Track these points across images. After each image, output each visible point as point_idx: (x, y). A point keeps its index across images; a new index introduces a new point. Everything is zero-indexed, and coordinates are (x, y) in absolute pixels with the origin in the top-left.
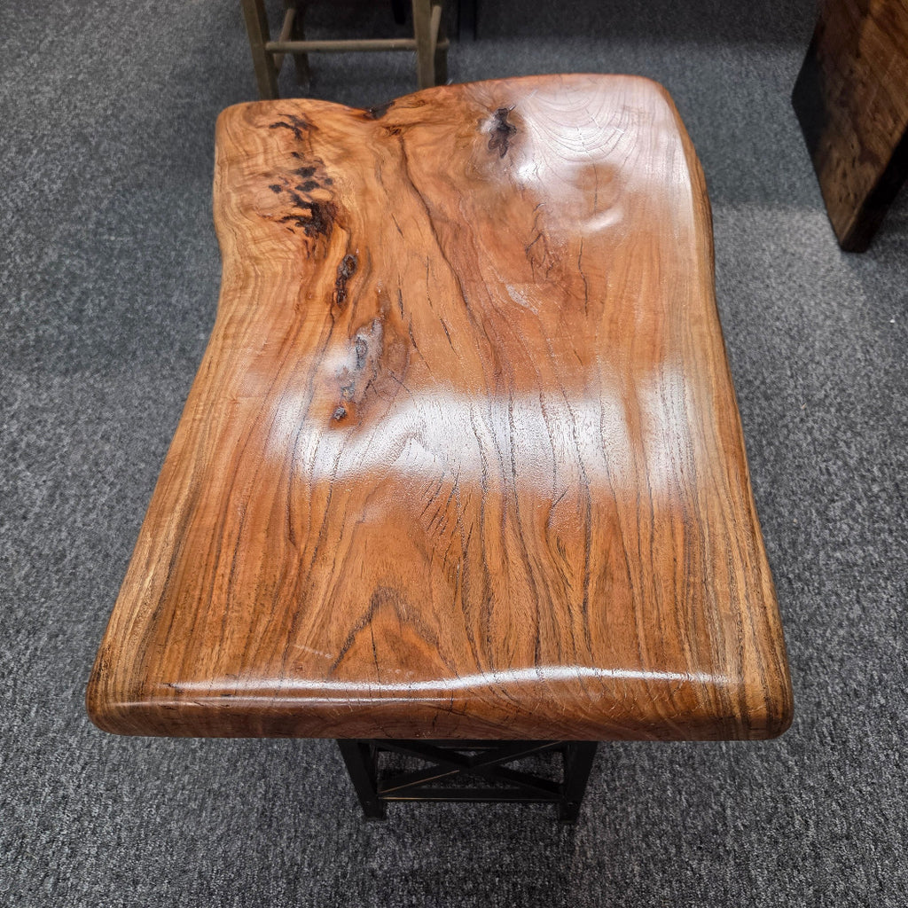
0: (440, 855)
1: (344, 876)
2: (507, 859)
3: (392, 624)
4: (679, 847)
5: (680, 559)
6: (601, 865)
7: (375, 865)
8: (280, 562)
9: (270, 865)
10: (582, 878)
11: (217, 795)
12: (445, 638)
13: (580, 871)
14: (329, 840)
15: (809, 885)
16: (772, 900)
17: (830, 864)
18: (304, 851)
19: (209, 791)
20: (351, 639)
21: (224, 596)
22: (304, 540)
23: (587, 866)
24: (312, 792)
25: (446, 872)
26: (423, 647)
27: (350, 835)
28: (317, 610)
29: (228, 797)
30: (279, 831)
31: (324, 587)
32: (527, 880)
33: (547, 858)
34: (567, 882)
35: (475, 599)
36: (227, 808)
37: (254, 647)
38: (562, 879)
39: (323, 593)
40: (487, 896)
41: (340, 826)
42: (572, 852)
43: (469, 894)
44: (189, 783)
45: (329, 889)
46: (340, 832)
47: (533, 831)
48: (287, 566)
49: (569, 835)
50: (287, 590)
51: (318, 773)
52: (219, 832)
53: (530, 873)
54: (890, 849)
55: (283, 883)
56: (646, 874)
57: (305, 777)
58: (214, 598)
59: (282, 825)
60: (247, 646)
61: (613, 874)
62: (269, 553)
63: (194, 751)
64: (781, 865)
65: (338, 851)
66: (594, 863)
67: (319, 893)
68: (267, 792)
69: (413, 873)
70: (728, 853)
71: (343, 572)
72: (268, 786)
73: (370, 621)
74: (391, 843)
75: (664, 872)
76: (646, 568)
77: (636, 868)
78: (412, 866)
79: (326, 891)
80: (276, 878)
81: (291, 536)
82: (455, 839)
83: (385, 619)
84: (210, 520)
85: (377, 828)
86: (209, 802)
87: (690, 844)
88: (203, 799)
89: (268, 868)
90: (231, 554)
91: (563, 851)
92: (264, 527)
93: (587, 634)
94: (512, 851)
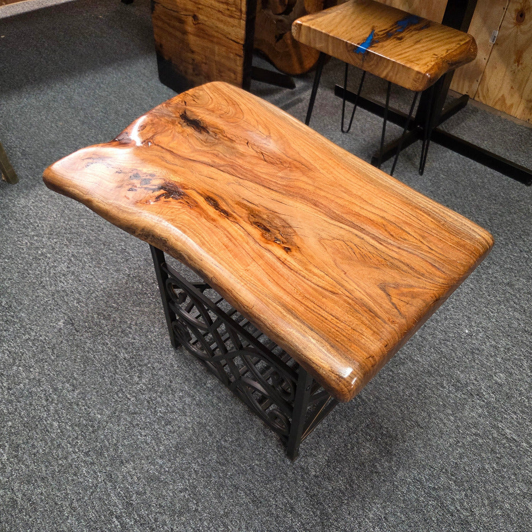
0: (330, 447)
1: (307, 488)
2: (351, 425)
3: (395, 291)
4: (391, 371)
5: (433, 220)
6: (378, 398)
7: (314, 473)
8: (342, 302)
9: (277, 515)
10: (377, 408)
11: (226, 515)
12: (413, 283)
13: (374, 406)
14: (288, 483)
15: (430, 348)
16: (427, 361)
17: (429, 338)
18: (284, 496)
19: (221, 517)
20: (393, 304)
21: (342, 324)
22: (339, 291)
23: (375, 402)
24: (263, 474)
25: (338, 449)
26: (412, 290)
27: (293, 473)
28: (373, 305)
29: (232, 511)
30: (266, 500)
31: (364, 297)
32: (364, 425)
33: (361, 412)
34: (374, 413)
35: (405, 268)
36: (236, 515)
37: (373, 327)
38: (372, 413)
39: (367, 299)
40: (358, 443)
41: (286, 474)
42: (366, 403)
43: (353, 448)
44: (209, 524)
45: (307, 498)
46: (289, 476)
47: (349, 408)
48: (345, 301)
49: (360, 398)
50: (357, 307)
51: (257, 465)
52: (243, 527)
53: (361, 422)
54: (437, 320)
55: (289, 515)
56: (392, 388)
57: (253, 472)
58: (341, 327)
59: (265, 497)
60: (371, 329)
61: (384, 397)
62: (336, 303)
63: (196, 510)
64: (419, 350)
65: (296, 483)
66: (375, 399)
67: (305, 504)
68: (245, 493)
69: (328, 461)
70: (404, 359)
71: (362, 289)
72: (243, 490)
73: (389, 295)
74: (310, 460)
75: (395, 382)
76: (429, 228)
77: (388, 388)
78: (326, 460)
79: (307, 500)
80: (285, 516)
81: (334, 293)
82: (329, 436)
83: (392, 292)
84: (301, 309)
85: (300, 461)
86: (226, 520)
87: (392, 367)
88: (222, 522)
89: (278, 516)
90: (324, 312)
91: (364, 405)
92: (321, 297)
93: (440, 254)
94: (349, 421)
